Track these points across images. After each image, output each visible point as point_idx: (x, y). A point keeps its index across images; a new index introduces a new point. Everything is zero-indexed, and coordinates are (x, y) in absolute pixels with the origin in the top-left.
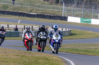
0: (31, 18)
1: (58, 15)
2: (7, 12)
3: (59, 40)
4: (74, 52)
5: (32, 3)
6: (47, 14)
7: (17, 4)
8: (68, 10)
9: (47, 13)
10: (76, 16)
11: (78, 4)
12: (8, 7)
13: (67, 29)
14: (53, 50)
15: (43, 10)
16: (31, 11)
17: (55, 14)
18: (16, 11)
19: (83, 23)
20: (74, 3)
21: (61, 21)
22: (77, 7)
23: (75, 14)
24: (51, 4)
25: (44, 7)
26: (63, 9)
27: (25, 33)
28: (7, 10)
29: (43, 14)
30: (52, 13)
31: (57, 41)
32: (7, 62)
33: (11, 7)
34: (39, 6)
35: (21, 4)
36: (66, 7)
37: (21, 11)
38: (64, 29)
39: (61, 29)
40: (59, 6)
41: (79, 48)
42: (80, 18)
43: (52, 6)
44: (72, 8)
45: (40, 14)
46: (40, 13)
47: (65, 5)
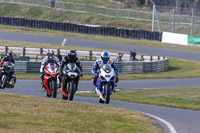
0: (88, 35)
1: (143, 28)
2: (39, 22)
3: (112, 78)
4: (174, 104)
5: (90, 5)
6: (121, 28)
7: (61, 6)
8: (163, 19)
9: (120, 25)
10: (179, 31)
11: (183, 6)
12: (40, 13)
13: (161, 58)
14: (101, 97)
15: (113, 19)
16: (88, 21)
17: (137, 26)
18: (58, 20)
19: (192, 45)
20: (174, 5)
21: (148, 41)
22: (182, 12)
23: (177, 27)
24: (129, 7)
25: (114, 13)
26: (152, 17)
27: (46, 64)
28: (40, 19)
29: (112, 26)
30: (130, 26)
31: (108, 79)
32: (39, 125)
33: (48, 12)
34: (104, 11)
35: (69, 6)
36: (159, 14)
37: (68, 21)
38: (155, 58)
39: (149, 57)
40: (144, 10)
41: (184, 97)
42: (186, 36)
43: (130, 10)
44: (171, 14)
45: (106, 26)
46: (106, 24)
47: (156, 8)
